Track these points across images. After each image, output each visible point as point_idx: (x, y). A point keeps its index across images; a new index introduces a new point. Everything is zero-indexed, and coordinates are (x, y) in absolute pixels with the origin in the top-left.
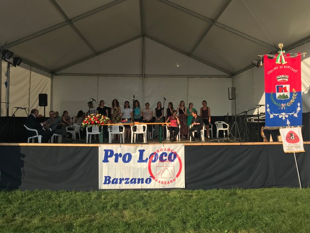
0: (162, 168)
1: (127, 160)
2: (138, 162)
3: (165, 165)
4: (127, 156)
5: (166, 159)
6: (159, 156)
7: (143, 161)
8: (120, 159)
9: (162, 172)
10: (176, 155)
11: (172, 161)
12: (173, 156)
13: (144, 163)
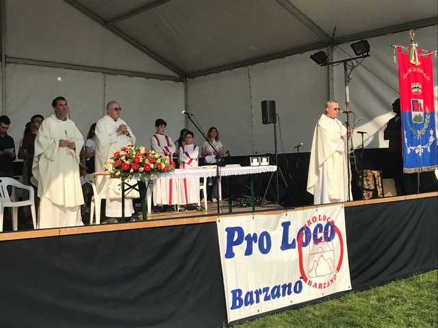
0: (317, 257)
1: (265, 247)
2: (281, 248)
3: (320, 250)
4: (265, 238)
5: (321, 238)
6: (312, 232)
7: (290, 246)
8: (255, 247)
9: (316, 264)
10: (333, 228)
11: (329, 240)
12: (329, 230)
13: (292, 250)
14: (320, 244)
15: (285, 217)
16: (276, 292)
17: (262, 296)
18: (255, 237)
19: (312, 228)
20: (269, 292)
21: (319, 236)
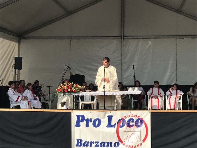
0: (130, 133)
1: (97, 125)
2: (107, 126)
3: (132, 130)
4: (97, 121)
5: (133, 125)
6: (126, 122)
7: (112, 126)
8: (91, 124)
9: (129, 136)
10: (142, 121)
11: (139, 126)
12: (139, 122)
13: (113, 128)
14: (132, 128)
15: (109, 113)
16: (103, 145)
17: (94, 145)
18: (91, 120)
19: (127, 120)
20: (99, 144)
21: (131, 124)
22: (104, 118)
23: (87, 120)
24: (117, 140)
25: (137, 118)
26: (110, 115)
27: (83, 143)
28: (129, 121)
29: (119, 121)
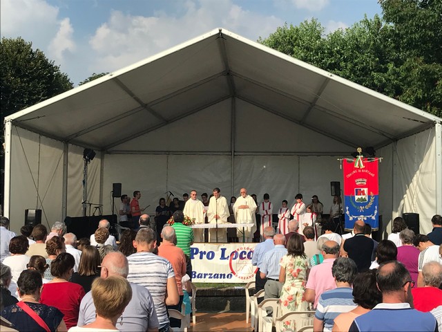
0: (242, 265)
1: (210, 257)
2: (220, 259)
3: (244, 262)
4: (211, 254)
6: (239, 254)
7: (225, 259)
8: (205, 256)
9: (241, 268)
11: (251, 258)
12: (251, 255)
14: (244, 260)
15: (223, 246)
16: (216, 276)
17: (207, 277)
18: (205, 253)
19: (239, 252)
20: (213, 276)
21: (244, 256)
22: (217, 250)
23: (201, 252)
24: (230, 272)
25: (249, 251)
26: (224, 247)
27: (197, 275)
28: (242, 253)
29: (232, 254)
